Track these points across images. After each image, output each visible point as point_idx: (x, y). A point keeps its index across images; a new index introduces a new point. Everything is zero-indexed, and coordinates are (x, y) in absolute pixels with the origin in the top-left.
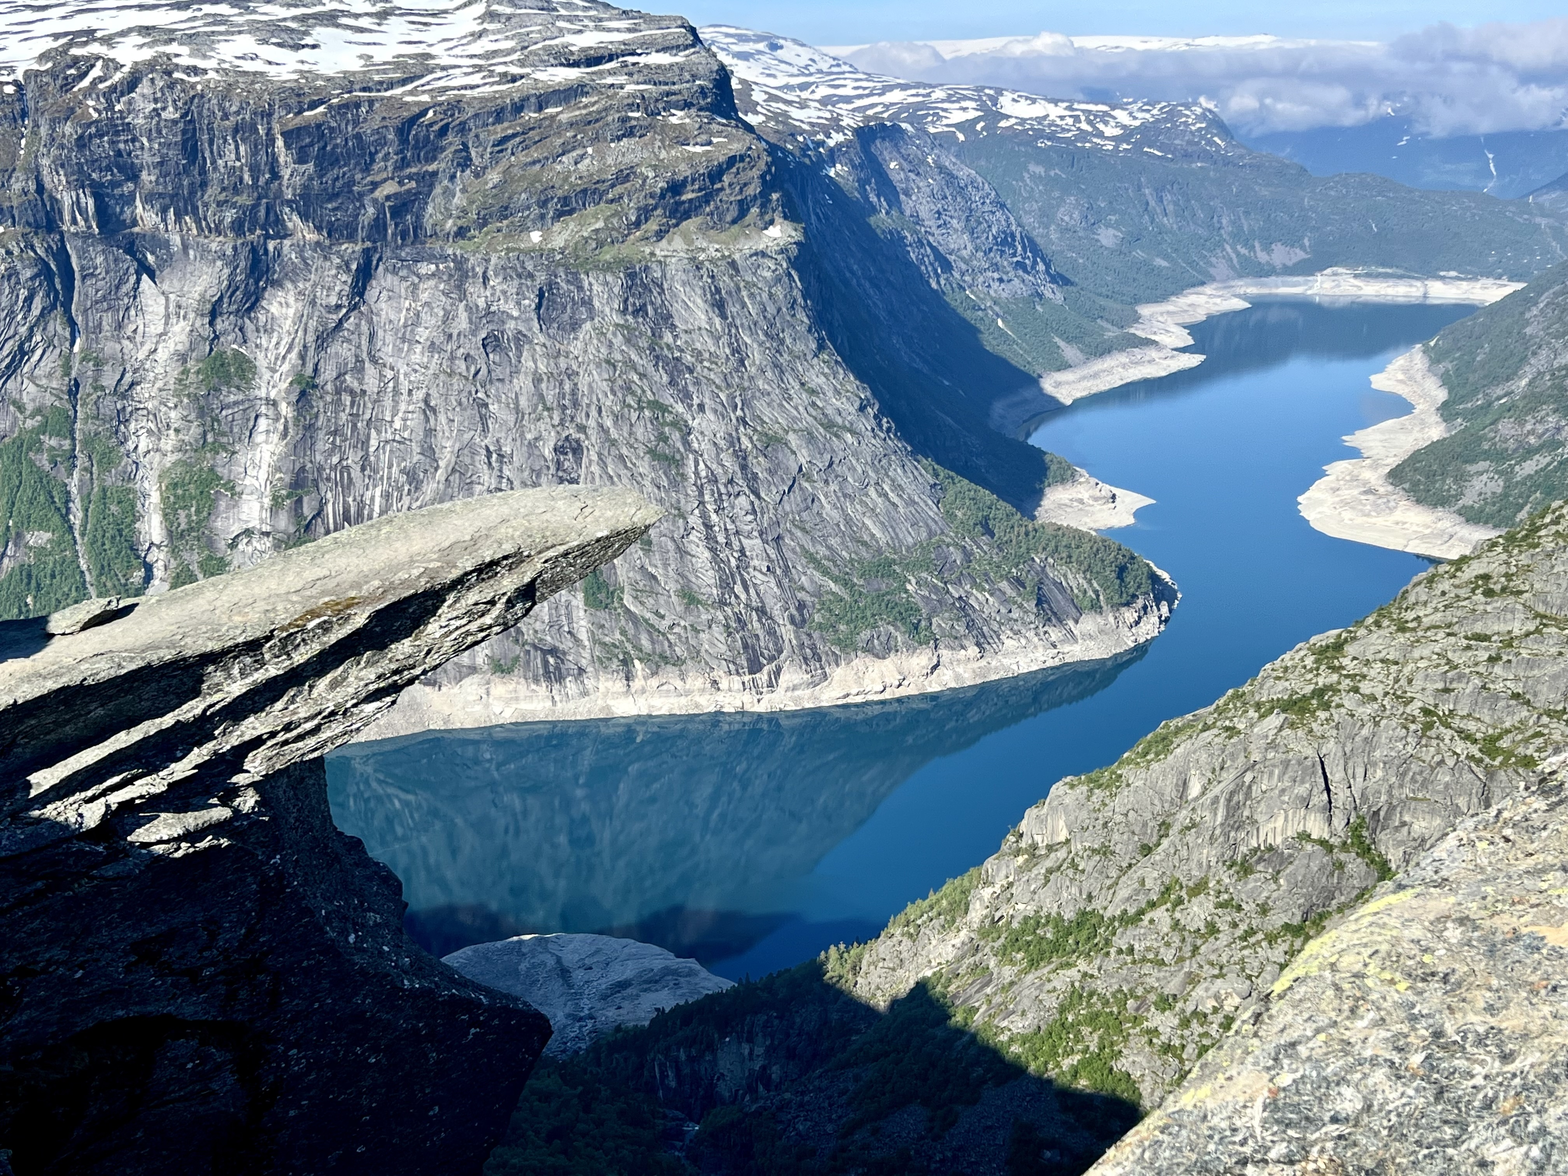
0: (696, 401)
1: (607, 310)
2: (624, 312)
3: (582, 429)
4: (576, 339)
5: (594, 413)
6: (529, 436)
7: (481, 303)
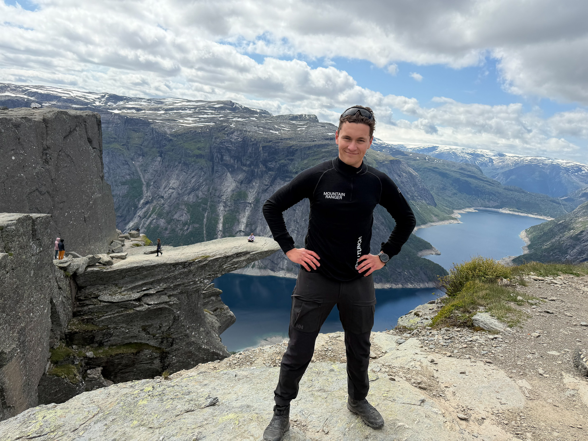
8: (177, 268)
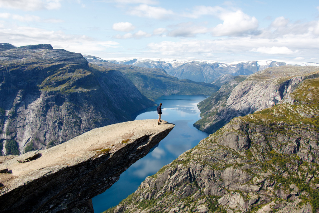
0: (82, 115)
1: (67, 100)
2: (70, 100)
3: (63, 120)
4: (62, 105)
5: (65, 117)
6: (53, 121)
8: (81, 171)
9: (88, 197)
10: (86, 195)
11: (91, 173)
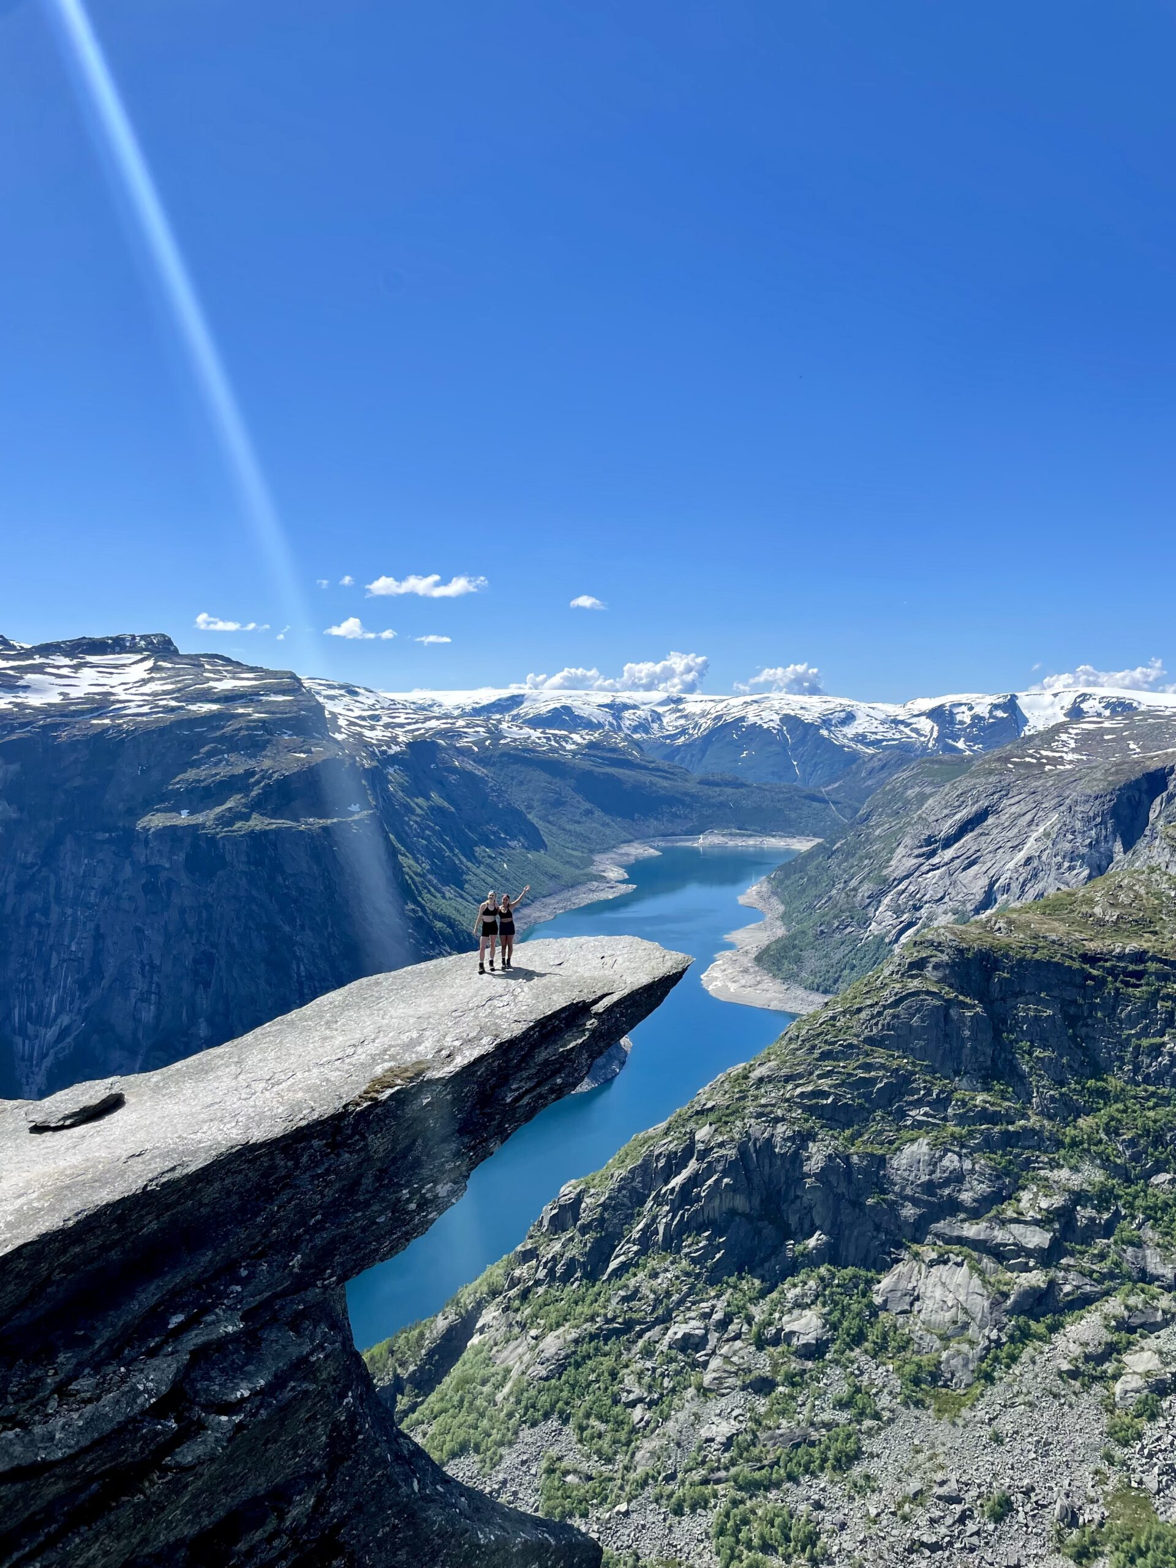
0: (298, 922)
1: (235, 862)
2: (249, 863)
3: (214, 945)
4: (212, 882)
5: (223, 933)
6: (174, 952)
7: (142, 859)
9: (331, 1276)
10: (326, 1268)
11: (348, 1169)
